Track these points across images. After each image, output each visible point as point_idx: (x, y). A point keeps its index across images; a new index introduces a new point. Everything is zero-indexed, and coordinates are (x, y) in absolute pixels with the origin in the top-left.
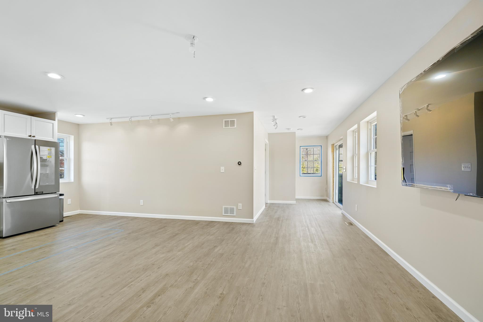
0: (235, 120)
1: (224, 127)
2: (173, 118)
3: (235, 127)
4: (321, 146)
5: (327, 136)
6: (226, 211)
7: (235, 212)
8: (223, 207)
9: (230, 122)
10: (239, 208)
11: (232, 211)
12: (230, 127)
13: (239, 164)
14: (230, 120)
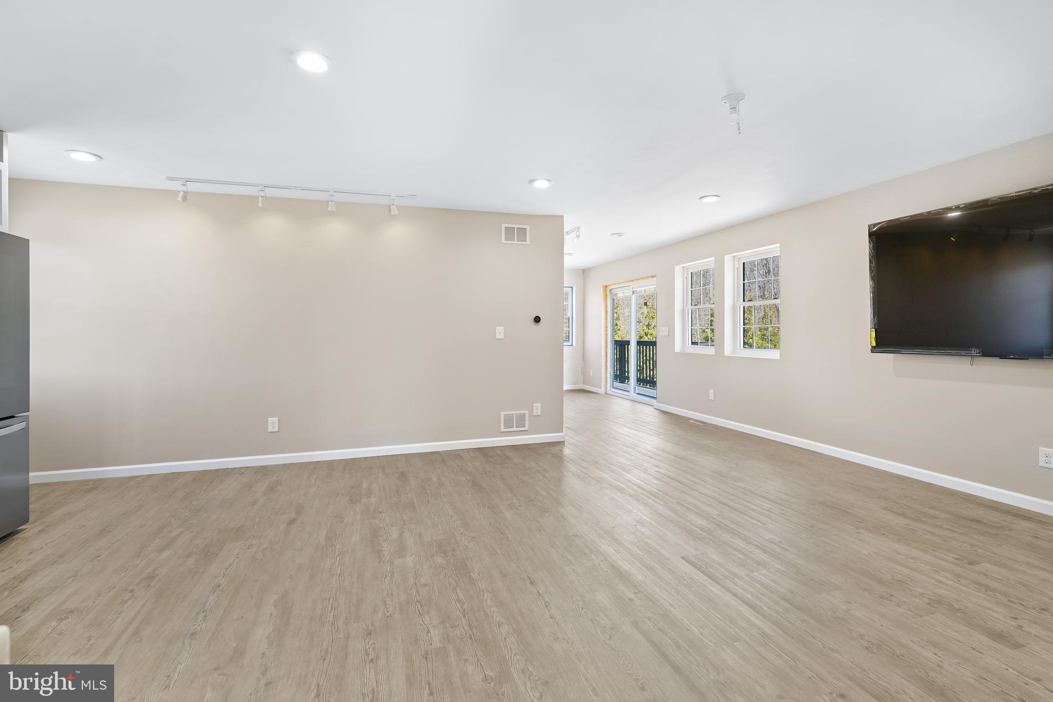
0: (528, 227)
1: (503, 241)
2: (399, 207)
3: (528, 242)
4: (572, 287)
5: (583, 270)
6: (508, 422)
7: (527, 423)
8: (502, 414)
9: (516, 231)
10: (535, 414)
11: (521, 420)
12: (516, 242)
13: (537, 320)
14: (516, 226)
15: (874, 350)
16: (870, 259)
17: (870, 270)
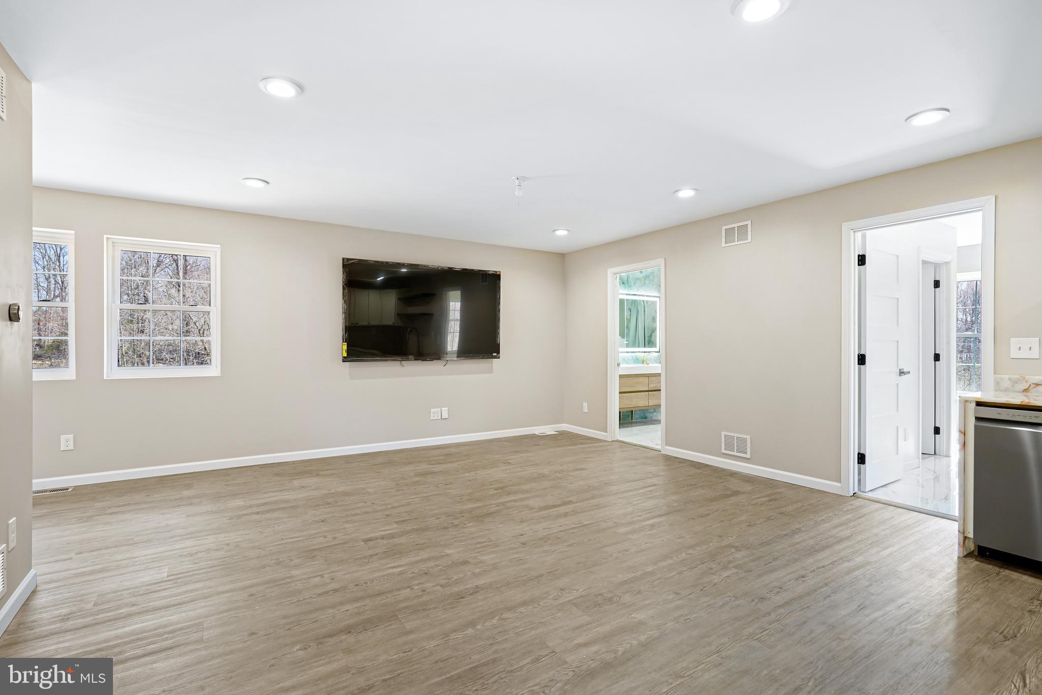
15: (345, 360)
16: (343, 286)
17: (343, 295)
